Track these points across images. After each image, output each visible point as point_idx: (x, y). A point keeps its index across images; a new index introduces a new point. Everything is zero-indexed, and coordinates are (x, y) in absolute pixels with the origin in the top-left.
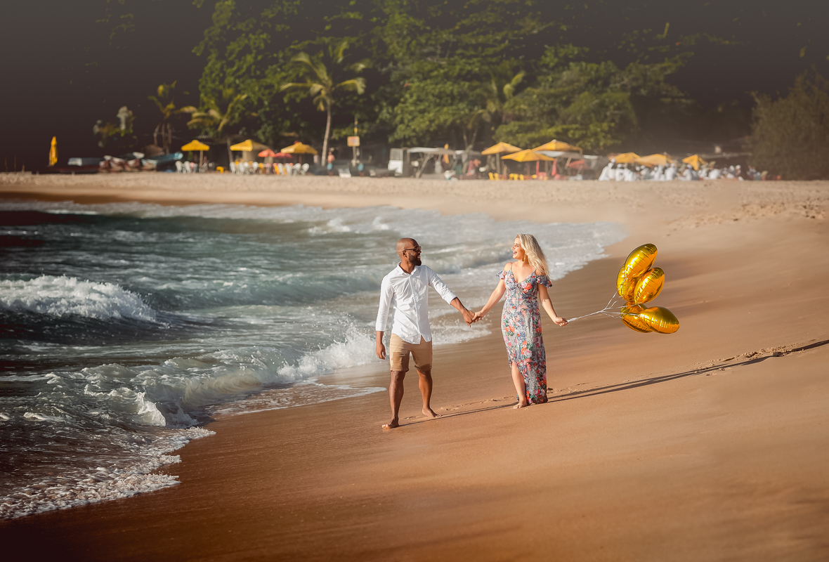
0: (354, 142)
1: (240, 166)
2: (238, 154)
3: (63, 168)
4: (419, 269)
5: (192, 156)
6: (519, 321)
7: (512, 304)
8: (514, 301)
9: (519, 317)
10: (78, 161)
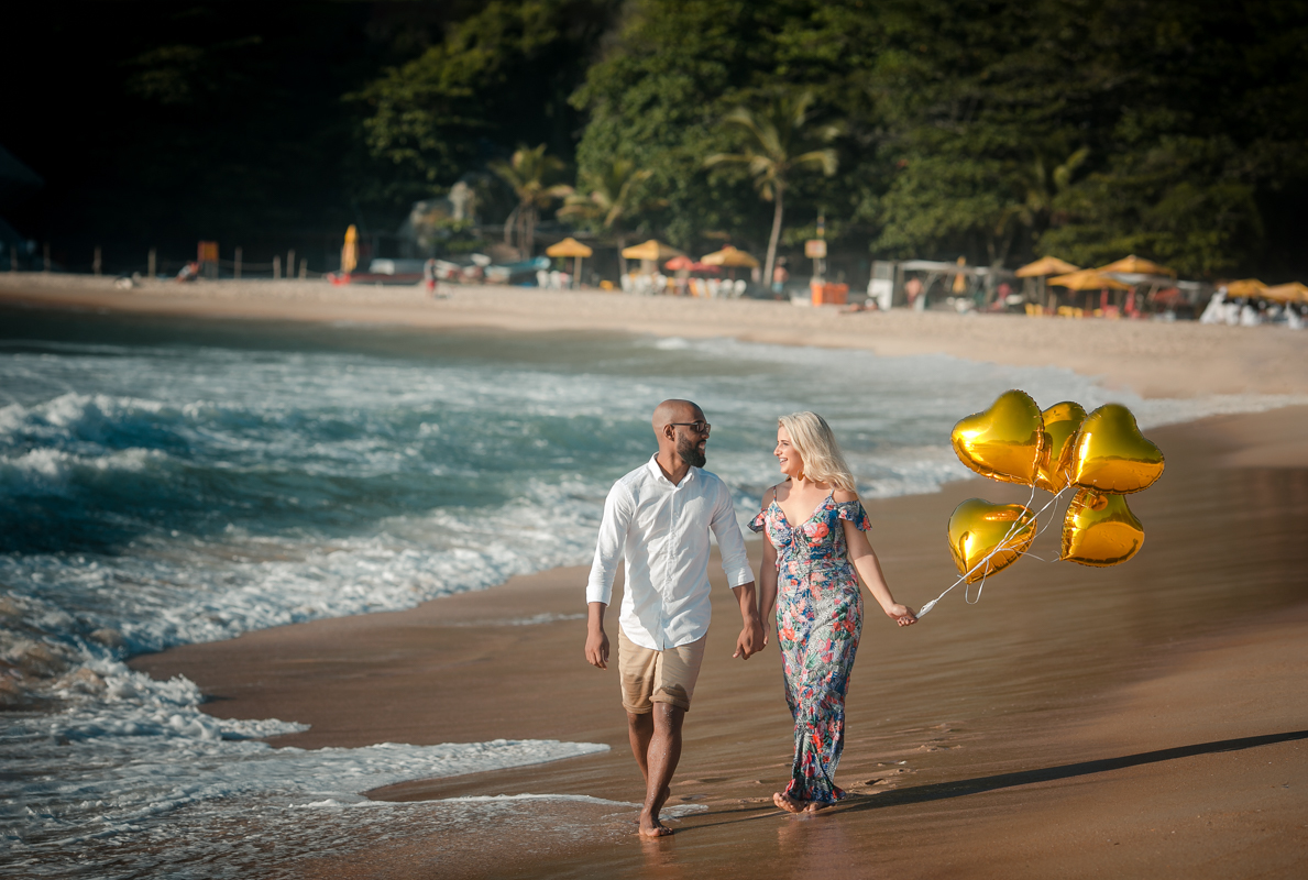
0: (817, 249)
1: (637, 281)
3: (364, 275)
6: (804, 613)
7: (790, 577)
8: (793, 569)
9: (803, 604)
10: (386, 267)
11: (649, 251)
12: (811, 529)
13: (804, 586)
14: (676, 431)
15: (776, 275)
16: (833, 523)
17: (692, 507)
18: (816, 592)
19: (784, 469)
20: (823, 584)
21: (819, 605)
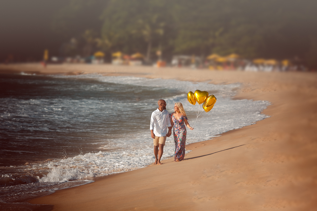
0: (159, 53)
1: (116, 62)
2: (115, 58)
3: (49, 61)
4: (165, 111)
5: (99, 58)
6: (178, 133)
7: (176, 127)
8: (176, 126)
9: (178, 131)
10: (55, 59)
11: (118, 54)
12: (179, 120)
13: (178, 129)
14: (162, 105)
15: (147, 59)
16: (183, 119)
17: (164, 115)
18: (180, 130)
19: (175, 110)
20: (181, 128)
21: (180, 131)
